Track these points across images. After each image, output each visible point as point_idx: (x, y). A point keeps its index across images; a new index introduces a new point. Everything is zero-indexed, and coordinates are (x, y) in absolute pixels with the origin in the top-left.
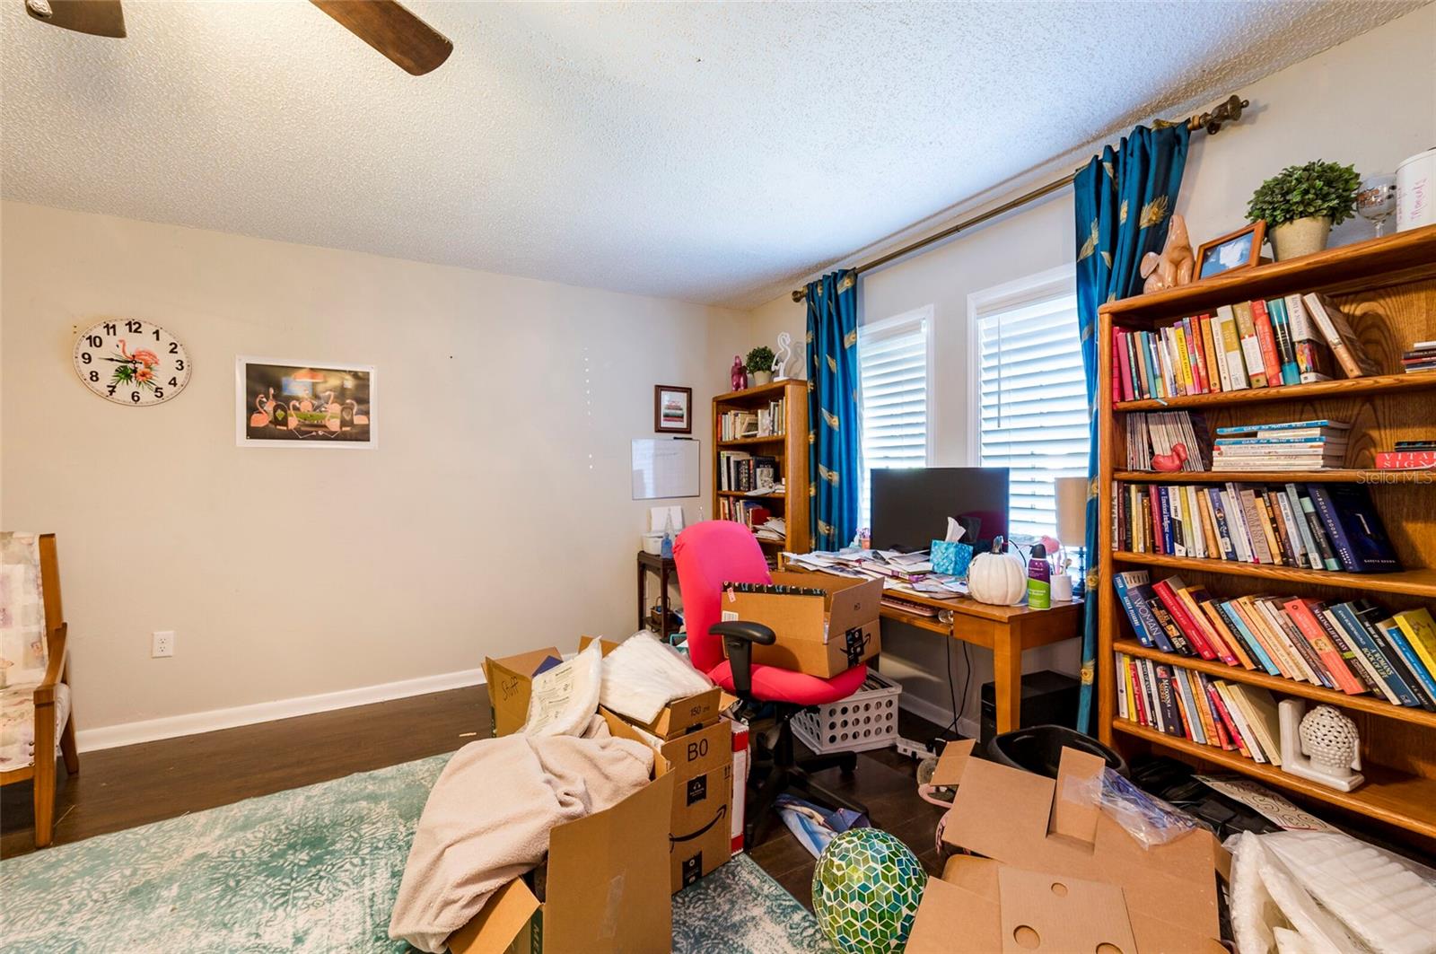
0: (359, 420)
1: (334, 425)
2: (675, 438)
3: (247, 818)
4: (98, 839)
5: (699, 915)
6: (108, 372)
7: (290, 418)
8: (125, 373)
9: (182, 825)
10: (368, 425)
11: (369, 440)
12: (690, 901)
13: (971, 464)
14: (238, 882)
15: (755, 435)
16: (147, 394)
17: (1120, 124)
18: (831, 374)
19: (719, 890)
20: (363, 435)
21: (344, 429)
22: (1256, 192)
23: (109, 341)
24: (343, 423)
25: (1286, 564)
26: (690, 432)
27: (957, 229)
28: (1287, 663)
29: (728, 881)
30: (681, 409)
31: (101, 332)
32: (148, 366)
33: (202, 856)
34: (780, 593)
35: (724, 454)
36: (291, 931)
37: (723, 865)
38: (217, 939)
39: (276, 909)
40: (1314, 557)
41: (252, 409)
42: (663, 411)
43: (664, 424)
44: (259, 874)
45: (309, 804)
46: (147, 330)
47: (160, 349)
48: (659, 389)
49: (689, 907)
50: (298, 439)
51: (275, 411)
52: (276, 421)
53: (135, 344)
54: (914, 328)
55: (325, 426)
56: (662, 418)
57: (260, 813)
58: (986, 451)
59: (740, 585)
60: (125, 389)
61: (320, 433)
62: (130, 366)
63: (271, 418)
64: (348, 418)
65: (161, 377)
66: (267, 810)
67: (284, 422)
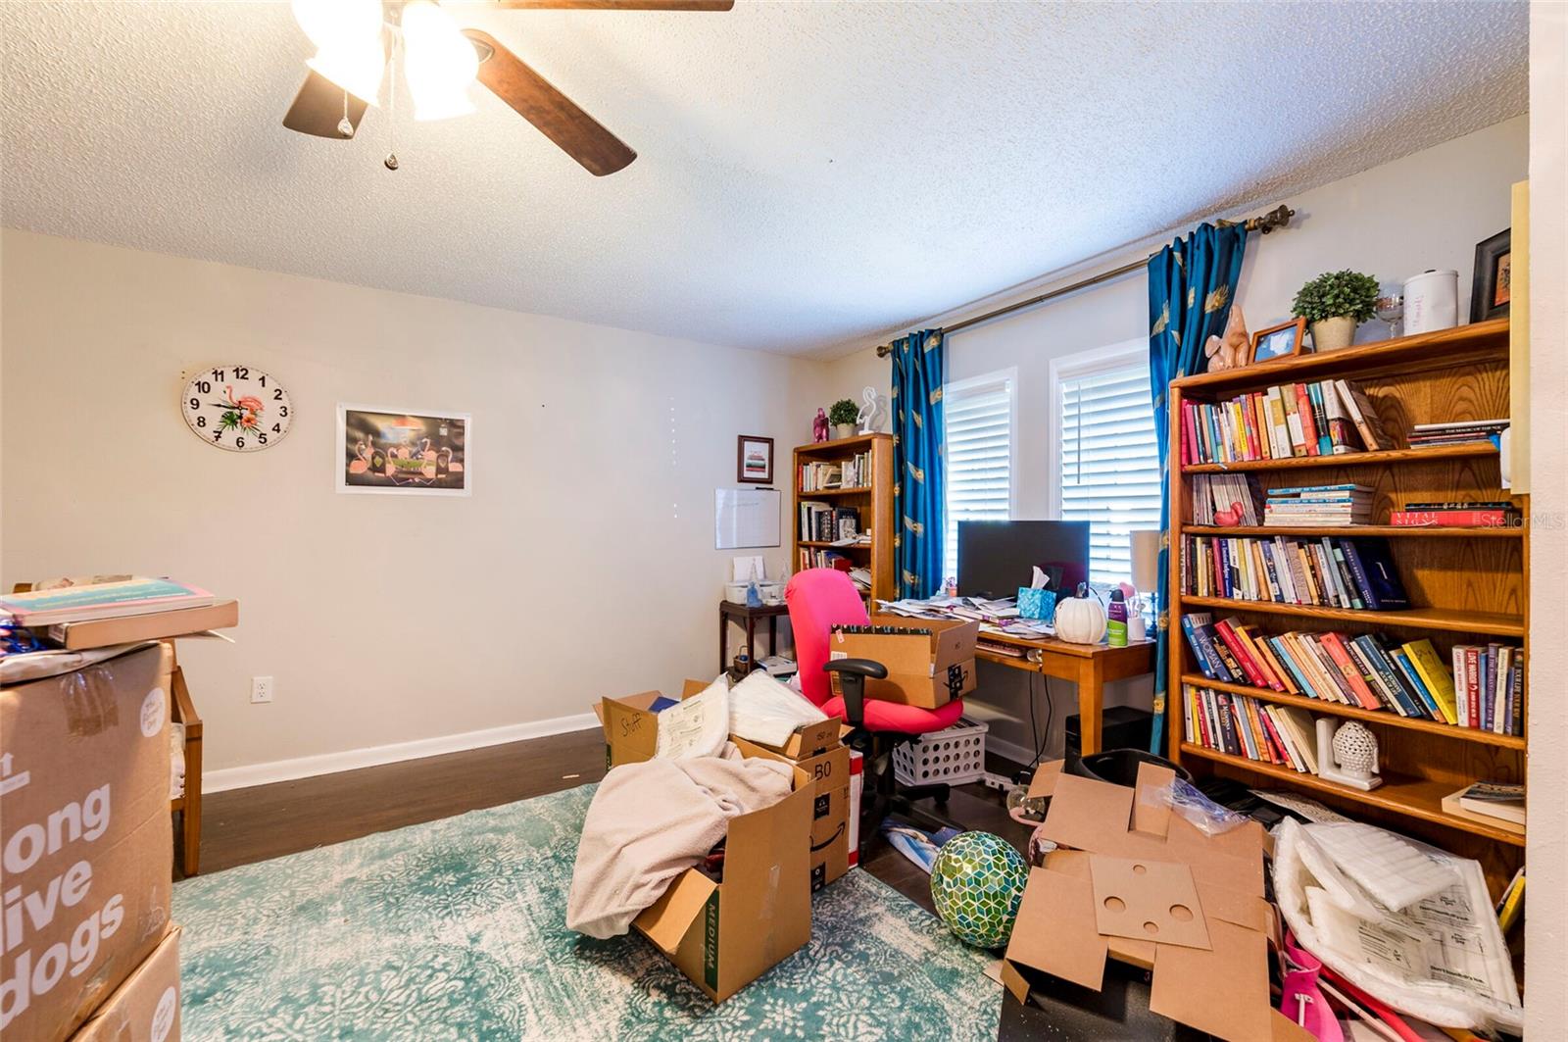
0: (454, 467)
1: (430, 472)
2: (757, 488)
3: (381, 849)
4: (244, 868)
5: (829, 914)
6: (214, 418)
7: (387, 465)
8: (231, 419)
9: (319, 855)
10: (463, 473)
11: (462, 488)
12: (819, 903)
13: (1052, 518)
14: (397, 899)
15: (839, 487)
16: (251, 440)
17: (1189, 219)
18: (916, 429)
19: (842, 895)
20: (457, 482)
21: (440, 476)
22: (1298, 293)
23: (217, 387)
24: (439, 470)
25: (1322, 604)
26: (771, 483)
27: (1041, 299)
28: (1323, 687)
29: (848, 888)
30: (763, 460)
31: (209, 378)
32: (253, 412)
33: (352, 880)
34: (887, 634)
35: (805, 505)
36: (464, 935)
37: (842, 876)
38: (399, 942)
39: (443, 918)
40: (1344, 597)
41: (351, 456)
42: (746, 461)
43: (747, 474)
44: (415, 892)
45: (437, 836)
46: (254, 376)
47: (265, 395)
48: (742, 439)
50: (396, 486)
51: (373, 458)
52: (374, 468)
53: (242, 390)
54: (999, 388)
55: (421, 474)
56: (745, 468)
57: (392, 845)
58: (1066, 506)
59: (848, 627)
60: (230, 435)
61: (417, 480)
62: (237, 412)
63: (369, 465)
64: (443, 465)
65: (265, 424)
66: (397, 843)
67: (382, 470)
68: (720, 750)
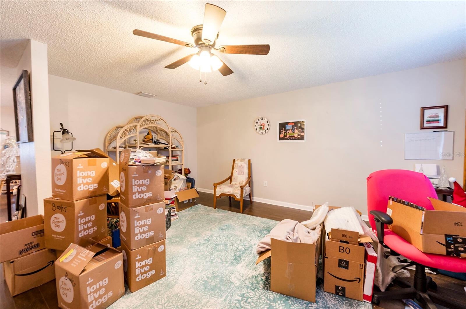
0: (302, 134)
1: (296, 136)
2: (434, 131)
3: (265, 222)
4: (246, 215)
5: (333, 303)
6: (258, 128)
7: (287, 135)
8: (261, 128)
10: (304, 135)
11: (304, 139)
12: (334, 299)
14: (255, 231)
16: (264, 132)
19: (348, 304)
20: (302, 138)
21: (298, 137)
23: (259, 122)
24: (298, 135)
26: (445, 128)
29: (354, 305)
30: (440, 117)
31: (257, 121)
32: (264, 126)
33: (255, 224)
36: (255, 243)
38: (246, 237)
39: (256, 238)
41: (280, 133)
42: (426, 118)
43: (426, 125)
44: (258, 231)
45: (275, 224)
46: (263, 119)
48: (424, 109)
49: (332, 299)
50: (289, 140)
51: (284, 133)
52: (285, 136)
55: (294, 136)
56: (425, 122)
57: (267, 222)
60: (261, 131)
61: (293, 138)
62: (261, 127)
63: (284, 135)
64: (299, 134)
65: (266, 129)
66: (268, 222)
67: (286, 136)
68: (314, 226)
